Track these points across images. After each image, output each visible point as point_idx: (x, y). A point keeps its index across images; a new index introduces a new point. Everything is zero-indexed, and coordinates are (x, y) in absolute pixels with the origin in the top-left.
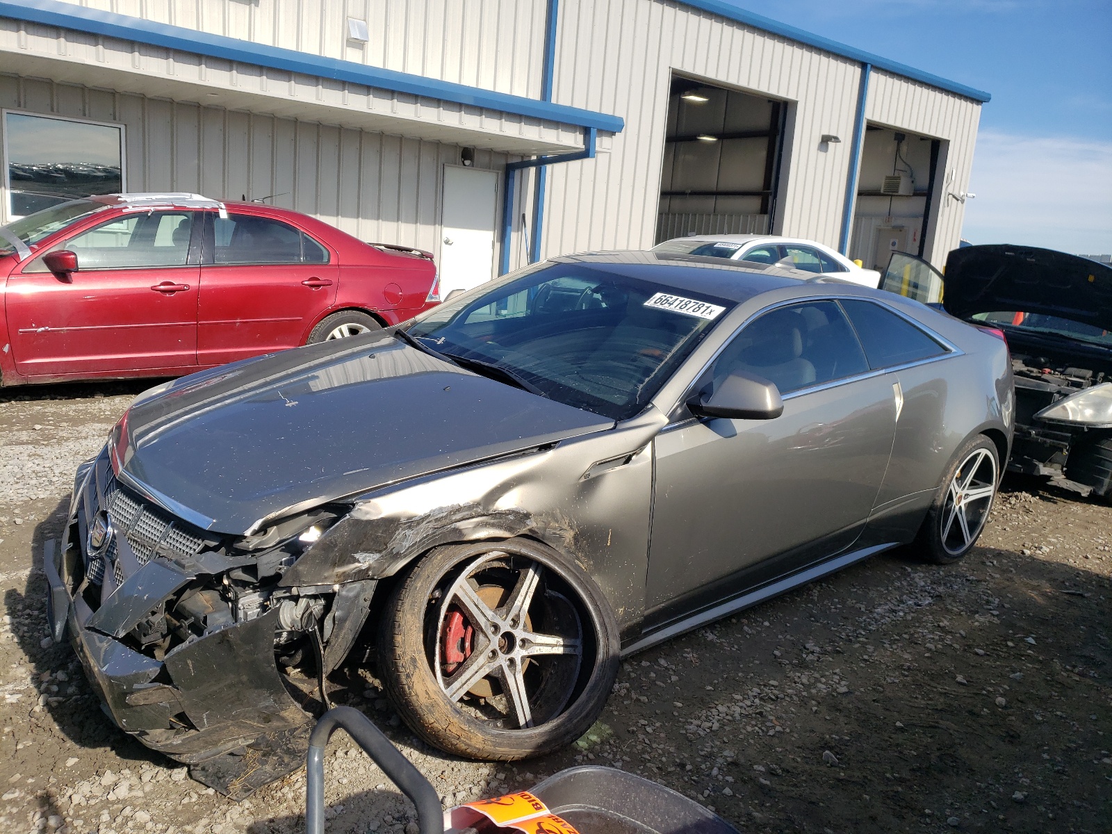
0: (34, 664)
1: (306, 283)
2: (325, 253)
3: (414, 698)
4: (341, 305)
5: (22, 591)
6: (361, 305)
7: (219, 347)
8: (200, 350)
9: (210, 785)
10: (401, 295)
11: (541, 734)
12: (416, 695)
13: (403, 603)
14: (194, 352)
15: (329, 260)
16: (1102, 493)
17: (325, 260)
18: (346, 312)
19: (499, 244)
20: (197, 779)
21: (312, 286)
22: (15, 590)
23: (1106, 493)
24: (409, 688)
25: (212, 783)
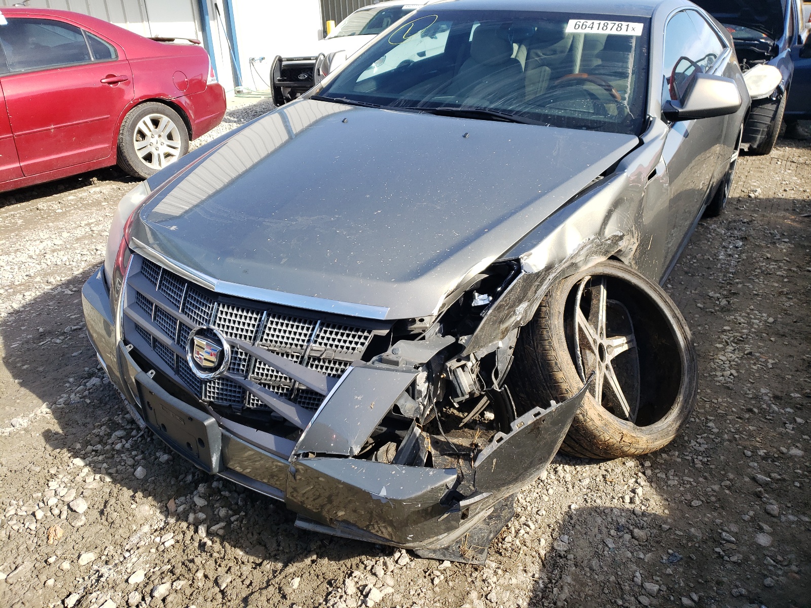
0: (150, 498)
1: (103, 81)
2: (111, 49)
3: (590, 423)
4: (141, 98)
5: (56, 428)
6: (157, 95)
7: (40, 156)
8: (23, 161)
9: (443, 559)
10: (187, 81)
11: (675, 420)
12: (592, 420)
13: (550, 343)
14: (17, 165)
15: (117, 56)
16: (755, 146)
17: (113, 56)
18: (145, 104)
19: (201, 33)
20: (427, 557)
21: (110, 83)
22: (49, 431)
23: (759, 146)
24: (583, 416)
25: (445, 556)
